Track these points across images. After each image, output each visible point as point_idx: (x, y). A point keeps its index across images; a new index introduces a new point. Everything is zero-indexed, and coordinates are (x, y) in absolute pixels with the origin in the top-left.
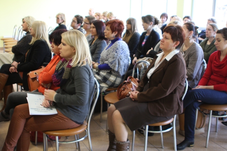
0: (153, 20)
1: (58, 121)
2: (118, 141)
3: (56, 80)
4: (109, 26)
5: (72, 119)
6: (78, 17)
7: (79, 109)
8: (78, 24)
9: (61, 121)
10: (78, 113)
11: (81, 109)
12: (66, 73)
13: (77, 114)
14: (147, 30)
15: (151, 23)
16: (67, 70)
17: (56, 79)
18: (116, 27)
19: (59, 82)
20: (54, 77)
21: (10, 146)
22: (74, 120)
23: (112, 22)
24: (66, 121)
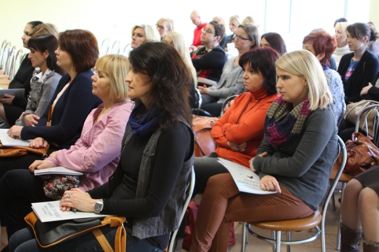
0: (369, 32)
1: (284, 204)
2: (371, 242)
3: (278, 135)
4: (310, 44)
5: (306, 202)
6: (216, 24)
7: (316, 184)
8: (216, 37)
9: (289, 204)
10: (315, 191)
11: (318, 184)
12: (298, 124)
13: (313, 192)
14: (355, 51)
15: (365, 39)
16: (301, 119)
17: (277, 133)
18: (323, 45)
19: (284, 138)
20: (274, 130)
21: (205, 246)
22: (309, 203)
23: (317, 37)
24: (296, 204)
